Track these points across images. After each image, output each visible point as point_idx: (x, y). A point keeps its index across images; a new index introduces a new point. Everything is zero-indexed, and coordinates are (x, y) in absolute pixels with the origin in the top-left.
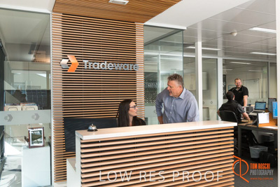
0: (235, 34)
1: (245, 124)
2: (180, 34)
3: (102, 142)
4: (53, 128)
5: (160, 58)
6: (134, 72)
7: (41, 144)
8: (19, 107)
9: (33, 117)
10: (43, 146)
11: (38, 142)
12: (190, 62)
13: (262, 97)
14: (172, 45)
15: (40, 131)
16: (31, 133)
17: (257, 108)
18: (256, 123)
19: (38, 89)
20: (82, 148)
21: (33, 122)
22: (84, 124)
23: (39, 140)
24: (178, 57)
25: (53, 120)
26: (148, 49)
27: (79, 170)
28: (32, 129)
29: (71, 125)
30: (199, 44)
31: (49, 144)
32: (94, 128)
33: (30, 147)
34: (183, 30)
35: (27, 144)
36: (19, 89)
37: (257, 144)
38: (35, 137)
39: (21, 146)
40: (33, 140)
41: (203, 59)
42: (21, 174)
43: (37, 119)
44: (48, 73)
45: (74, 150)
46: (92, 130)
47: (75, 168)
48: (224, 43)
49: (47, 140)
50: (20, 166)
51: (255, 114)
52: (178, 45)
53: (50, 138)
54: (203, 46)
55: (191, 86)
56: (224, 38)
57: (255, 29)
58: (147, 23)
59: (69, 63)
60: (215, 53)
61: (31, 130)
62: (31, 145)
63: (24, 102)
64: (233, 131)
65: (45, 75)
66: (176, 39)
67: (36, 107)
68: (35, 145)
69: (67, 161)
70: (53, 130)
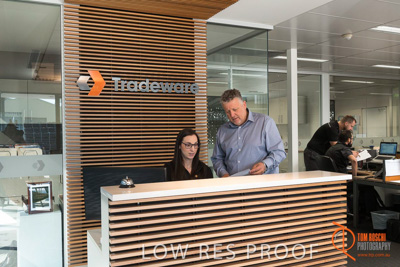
0: (350, 37)
1: (364, 177)
2: (263, 37)
3: (142, 204)
4: (65, 183)
5: (232, 74)
6: (192, 96)
7: (48, 208)
8: (13, 151)
9: (34, 166)
10: (51, 211)
11: (43, 205)
12: (278, 81)
13: (391, 135)
14: (251, 53)
15: (46, 188)
16: (31, 190)
17: (384, 152)
18: (382, 176)
19: (43, 122)
20: (111, 214)
21: (34, 173)
22: (114, 178)
23: (44, 201)
24: (260, 72)
25: (65, 171)
26: (214, 60)
27: (106, 248)
28: (34, 184)
29: (93, 179)
30: (294, 52)
31: (61, 208)
32: (129, 183)
33: (30, 212)
34: (267, 30)
35: (25, 207)
36: (13, 122)
37: (384, 209)
38: (38, 197)
39: (16, 211)
40: (35, 201)
41: (299, 76)
42: (16, 254)
43: (41, 169)
44: (58, 97)
45: (99, 217)
46: (127, 186)
47: (100, 245)
48: (332, 51)
49: (57, 202)
50: (15, 242)
51: (381, 161)
52: (259, 53)
53: (62, 198)
54: (299, 56)
55: (281, 118)
56: (332, 43)
57: (380, 28)
58: (211, 20)
59: (91, 82)
60: (318, 66)
61: (32, 186)
62: (32, 209)
63: (20, 142)
64: (345, 187)
65: (53, 101)
66: (257, 45)
67: (39, 151)
68: (37, 209)
69: (88, 233)
70: (65, 187)
